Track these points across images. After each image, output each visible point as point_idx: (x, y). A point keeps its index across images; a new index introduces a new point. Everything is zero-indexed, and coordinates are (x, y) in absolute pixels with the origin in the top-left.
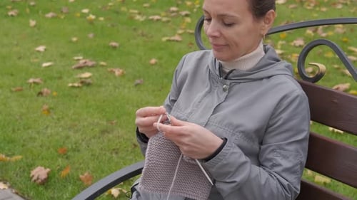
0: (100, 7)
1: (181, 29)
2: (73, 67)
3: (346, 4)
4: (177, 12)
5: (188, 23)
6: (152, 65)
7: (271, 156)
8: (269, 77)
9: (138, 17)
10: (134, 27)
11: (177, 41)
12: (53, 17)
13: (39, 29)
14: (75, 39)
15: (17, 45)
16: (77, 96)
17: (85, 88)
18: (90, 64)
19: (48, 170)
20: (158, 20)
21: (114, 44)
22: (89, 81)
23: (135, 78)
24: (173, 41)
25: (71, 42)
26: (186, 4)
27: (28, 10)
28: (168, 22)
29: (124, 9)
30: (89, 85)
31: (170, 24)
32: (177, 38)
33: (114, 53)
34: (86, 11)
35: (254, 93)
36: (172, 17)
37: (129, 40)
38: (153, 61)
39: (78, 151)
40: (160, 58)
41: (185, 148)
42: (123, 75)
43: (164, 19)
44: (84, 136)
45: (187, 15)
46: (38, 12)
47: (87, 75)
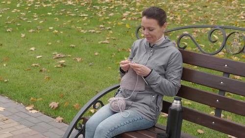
0: (59, 26)
1: (108, 37)
2: (54, 58)
3: (198, 22)
4: (104, 27)
5: (111, 34)
6: (96, 56)
7: (169, 75)
8: (167, 47)
9: (82, 31)
10: (81, 36)
11: (107, 43)
12: (33, 32)
13: (27, 39)
14: (50, 43)
15: (18, 47)
16: (61, 71)
17: (63, 67)
18: (63, 56)
19: (58, 103)
20: (94, 32)
21: (73, 45)
22: (64, 64)
23: (88, 62)
24: (105, 43)
25: (48, 45)
26: (108, 23)
27: (17, 29)
28: (100, 33)
29: (73, 26)
30: (65, 66)
31: (101, 34)
32: (106, 41)
33: (74, 50)
34: (51, 28)
35: (162, 52)
36: (101, 30)
37: (80, 44)
38: (96, 54)
39: (69, 96)
40: (100, 52)
41: (139, 72)
42: (81, 61)
43: (97, 32)
44: (70, 89)
45: (110, 29)
46: (24, 29)
47: (63, 61)
